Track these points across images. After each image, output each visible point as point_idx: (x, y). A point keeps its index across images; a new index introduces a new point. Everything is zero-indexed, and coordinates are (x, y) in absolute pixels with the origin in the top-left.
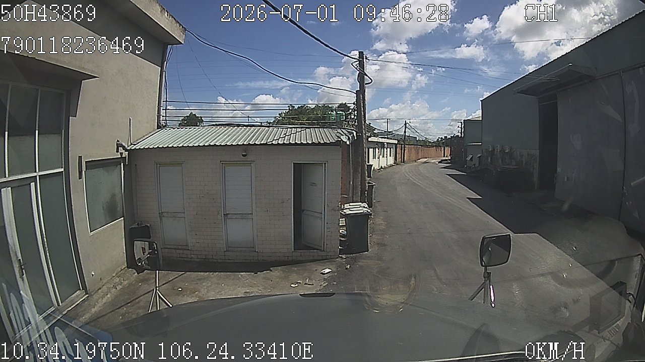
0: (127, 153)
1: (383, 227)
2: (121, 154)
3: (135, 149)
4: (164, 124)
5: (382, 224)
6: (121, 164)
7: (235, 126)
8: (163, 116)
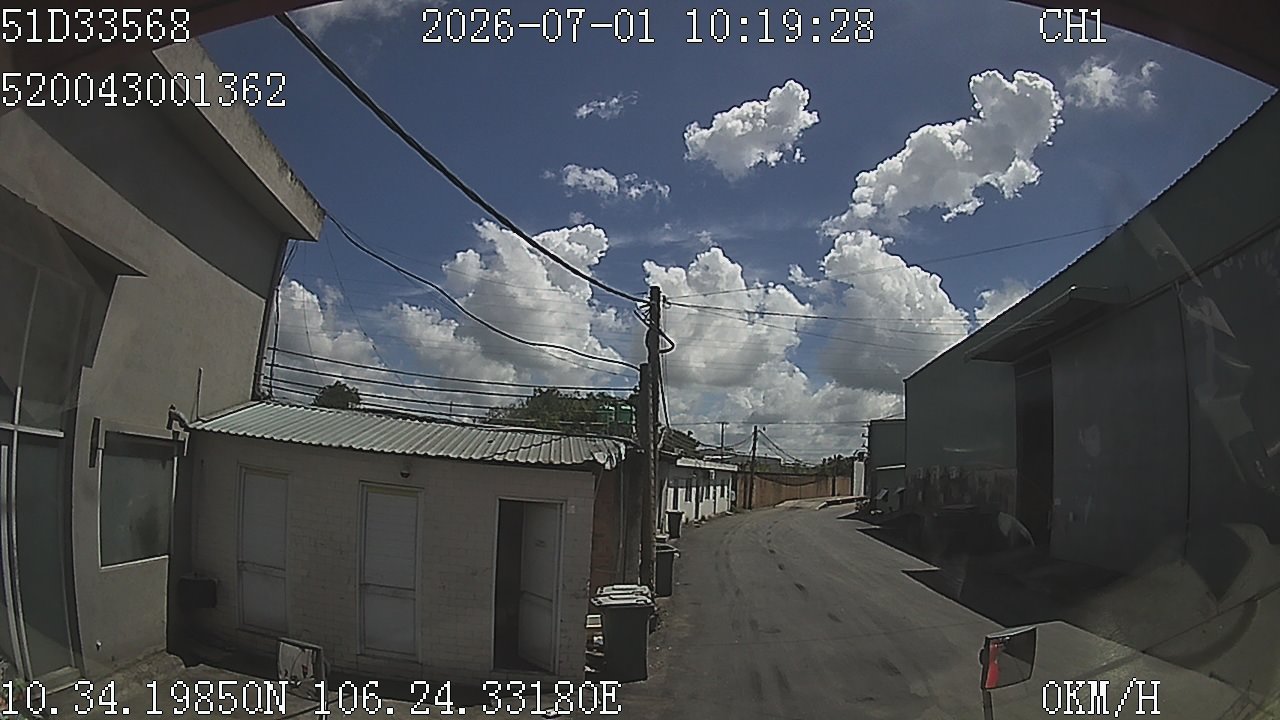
0: (188, 434)
1: (687, 635)
2: (176, 434)
3: (203, 429)
4: (267, 393)
5: (684, 627)
6: (173, 460)
7: (398, 418)
8: (265, 377)
